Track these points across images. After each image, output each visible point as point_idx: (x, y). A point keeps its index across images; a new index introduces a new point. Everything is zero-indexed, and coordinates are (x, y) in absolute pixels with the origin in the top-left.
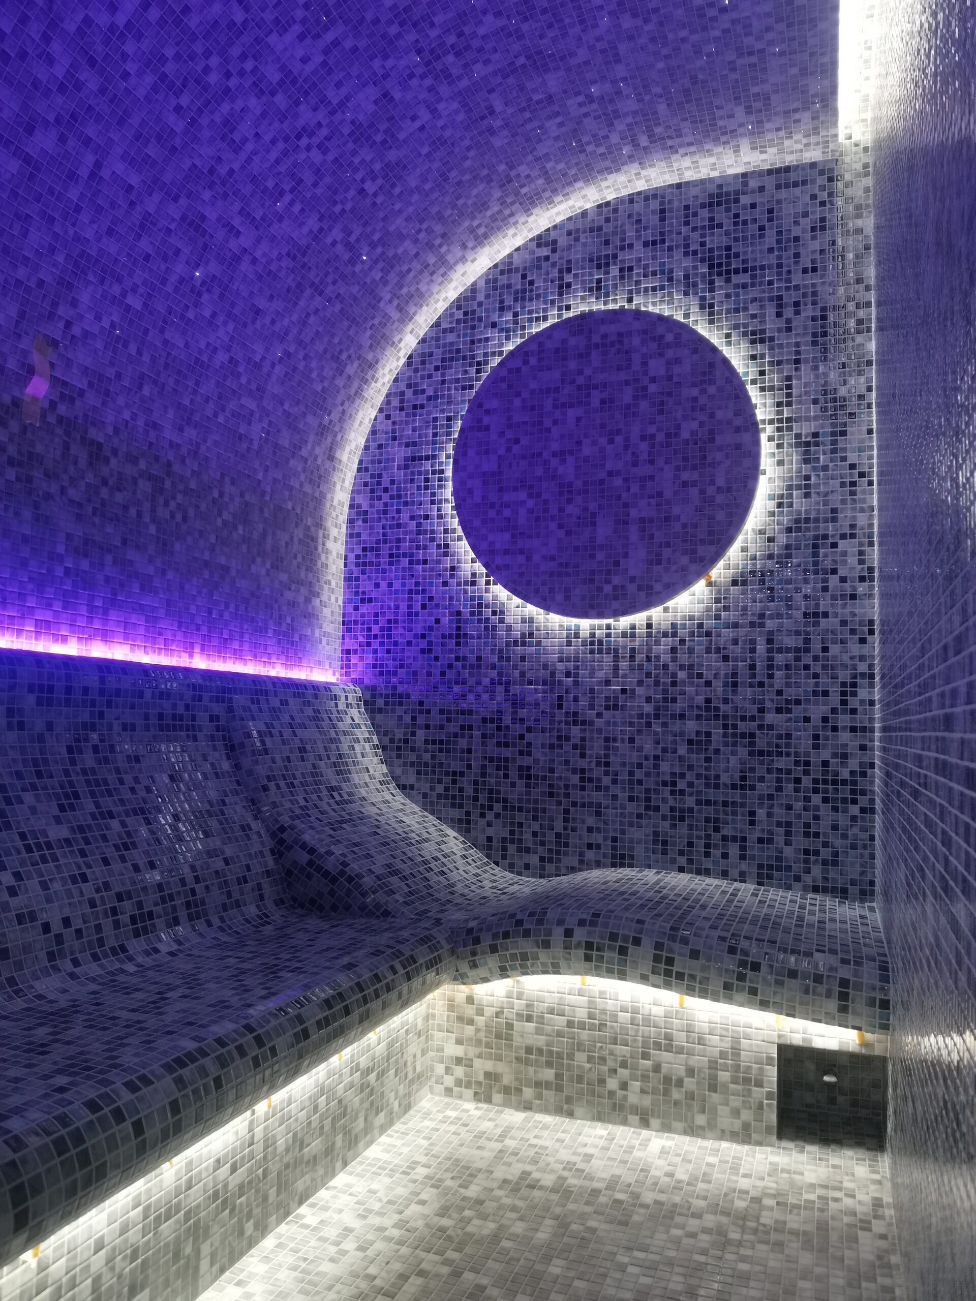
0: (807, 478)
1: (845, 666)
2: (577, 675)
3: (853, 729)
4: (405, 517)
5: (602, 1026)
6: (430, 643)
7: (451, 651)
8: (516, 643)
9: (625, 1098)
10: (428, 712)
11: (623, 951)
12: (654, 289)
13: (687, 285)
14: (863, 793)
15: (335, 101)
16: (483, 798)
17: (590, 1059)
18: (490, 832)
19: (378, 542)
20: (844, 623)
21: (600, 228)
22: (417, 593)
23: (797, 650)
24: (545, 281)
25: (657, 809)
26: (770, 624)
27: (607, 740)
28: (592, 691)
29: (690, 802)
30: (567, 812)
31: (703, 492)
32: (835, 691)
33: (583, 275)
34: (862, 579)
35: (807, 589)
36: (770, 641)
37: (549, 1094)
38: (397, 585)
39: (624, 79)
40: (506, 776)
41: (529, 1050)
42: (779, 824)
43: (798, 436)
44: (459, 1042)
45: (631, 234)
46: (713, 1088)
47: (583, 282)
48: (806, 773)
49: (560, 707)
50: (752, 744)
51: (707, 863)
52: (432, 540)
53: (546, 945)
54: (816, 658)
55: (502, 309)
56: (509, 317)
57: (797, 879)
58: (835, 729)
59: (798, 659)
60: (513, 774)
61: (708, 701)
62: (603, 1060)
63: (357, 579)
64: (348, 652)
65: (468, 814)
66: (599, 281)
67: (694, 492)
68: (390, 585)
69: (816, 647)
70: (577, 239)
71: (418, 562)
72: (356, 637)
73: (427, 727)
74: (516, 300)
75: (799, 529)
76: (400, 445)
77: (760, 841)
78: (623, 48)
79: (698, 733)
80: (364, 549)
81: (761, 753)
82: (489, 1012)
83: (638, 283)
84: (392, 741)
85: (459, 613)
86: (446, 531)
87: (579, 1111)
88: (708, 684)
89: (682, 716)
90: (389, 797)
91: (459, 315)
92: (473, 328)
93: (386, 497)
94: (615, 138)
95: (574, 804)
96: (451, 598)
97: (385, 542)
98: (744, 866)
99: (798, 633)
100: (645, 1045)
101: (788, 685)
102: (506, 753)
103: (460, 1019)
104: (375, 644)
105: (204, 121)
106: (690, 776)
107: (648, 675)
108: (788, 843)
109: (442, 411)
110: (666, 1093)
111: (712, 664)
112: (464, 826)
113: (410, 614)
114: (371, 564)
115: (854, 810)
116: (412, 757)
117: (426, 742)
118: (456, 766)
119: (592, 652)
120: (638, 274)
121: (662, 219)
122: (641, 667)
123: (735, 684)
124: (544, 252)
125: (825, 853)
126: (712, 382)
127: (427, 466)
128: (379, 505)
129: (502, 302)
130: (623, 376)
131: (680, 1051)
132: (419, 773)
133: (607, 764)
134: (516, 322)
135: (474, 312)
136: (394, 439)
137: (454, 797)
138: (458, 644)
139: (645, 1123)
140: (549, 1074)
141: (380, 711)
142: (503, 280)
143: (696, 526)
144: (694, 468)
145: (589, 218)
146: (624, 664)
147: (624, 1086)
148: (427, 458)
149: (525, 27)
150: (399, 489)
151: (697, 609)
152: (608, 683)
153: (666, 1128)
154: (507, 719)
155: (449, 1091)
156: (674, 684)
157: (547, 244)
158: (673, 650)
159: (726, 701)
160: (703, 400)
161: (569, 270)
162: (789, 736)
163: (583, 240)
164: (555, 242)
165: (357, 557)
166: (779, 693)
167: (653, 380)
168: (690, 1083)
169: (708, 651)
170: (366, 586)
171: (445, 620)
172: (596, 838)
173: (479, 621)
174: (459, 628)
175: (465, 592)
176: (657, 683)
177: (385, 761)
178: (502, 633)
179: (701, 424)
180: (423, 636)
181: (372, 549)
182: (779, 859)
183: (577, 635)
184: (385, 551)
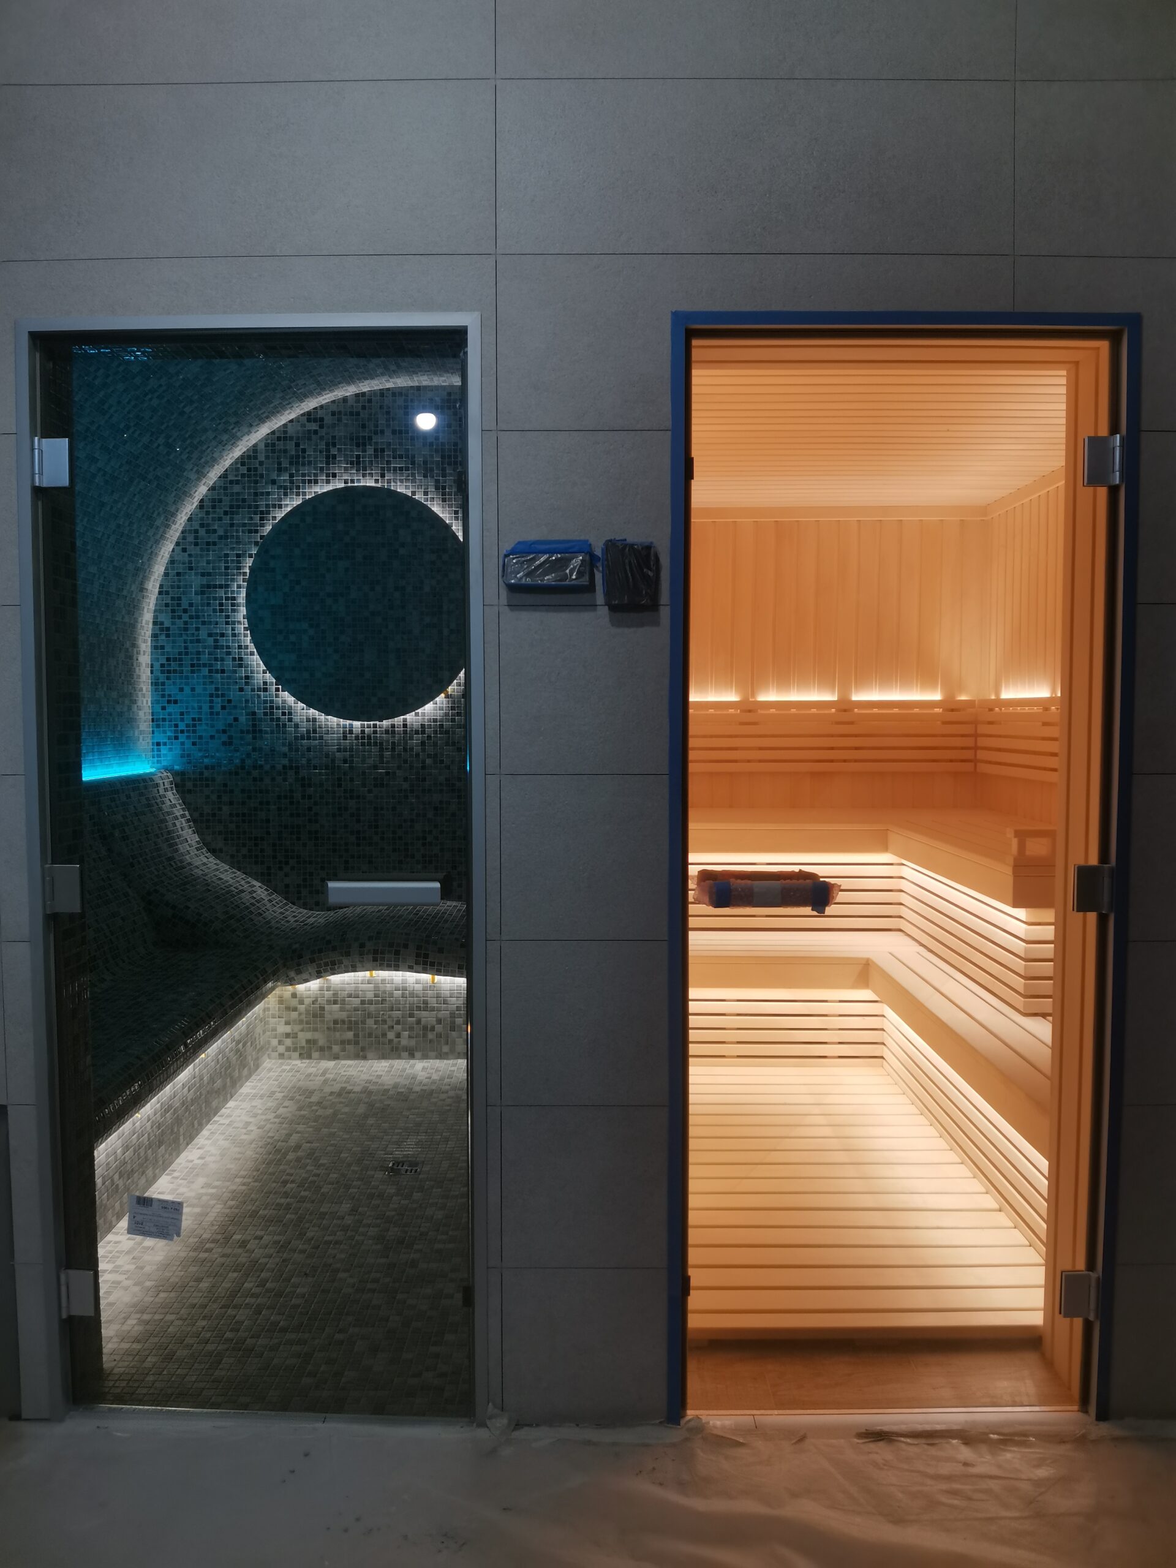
2: (352, 762)
4: (203, 634)
5: (383, 1001)
6: (230, 737)
7: (249, 744)
8: (303, 738)
9: (399, 1042)
10: (232, 791)
11: (397, 953)
13: (426, 469)
16: (280, 856)
17: (376, 1023)
18: (287, 880)
19: (180, 653)
22: (217, 696)
25: (413, 856)
27: (376, 809)
28: (364, 773)
30: (347, 862)
33: (346, 450)
37: (350, 1048)
38: (199, 689)
40: (299, 839)
41: (336, 1022)
44: (287, 1023)
46: (453, 1029)
49: (340, 786)
52: (229, 653)
53: (348, 954)
55: (280, 470)
56: (285, 477)
60: (304, 837)
62: (385, 1022)
63: (163, 684)
64: (158, 744)
65: (269, 868)
67: (434, 632)
68: (193, 689)
71: (217, 671)
72: (165, 732)
73: (231, 803)
76: (196, 574)
79: (441, 802)
80: (168, 659)
82: (307, 1001)
83: (388, 462)
84: (201, 815)
85: (254, 713)
86: (240, 647)
87: (369, 1055)
89: (430, 791)
90: (205, 860)
91: (244, 470)
92: (256, 482)
93: (185, 617)
94: (371, 366)
95: (353, 857)
96: (247, 701)
97: (187, 654)
100: (411, 1009)
102: (298, 821)
103: (288, 1009)
104: (182, 738)
106: (435, 832)
107: (405, 762)
109: (232, 549)
110: (425, 1036)
111: (450, 754)
112: (266, 878)
113: (212, 713)
114: (175, 671)
116: (220, 827)
117: (231, 815)
118: (256, 833)
119: (363, 744)
122: (399, 755)
127: (221, 593)
128: (180, 623)
130: (380, 539)
131: (433, 1009)
132: (225, 839)
133: (377, 827)
134: (292, 482)
135: (256, 469)
136: (191, 569)
137: (256, 856)
138: (254, 738)
139: (412, 1056)
140: (350, 1035)
141: (189, 791)
142: (280, 445)
144: (434, 614)
145: (350, 403)
146: (387, 754)
147: (398, 1036)
148: (221, 586)
150: (197, 611)
151: (439, 714)
152: (375, 767)
153: (425, 1057)
154: (298, 795)
155: (281, 1056)
156: (423, 768)
157: (315, 420)
158: (423, 743)
160: (439, 564)
161: (334, 445)
163: (344, 422)
164: (322, 419)
165: (162, 665)
167: (403, 545)
168: (439, 1028)
169: (447, 744)
170: (171, 690)
171: (243, 719)
173: (272, 720)
174: (254, 725)
175: (259, 696)
176: (411, 767)
177: (197, 832)
178: (291, 730)
179: (438, 582)
180: (224, 731)
181: (175, 660)
183: (351, 732)
184: (187, 661)
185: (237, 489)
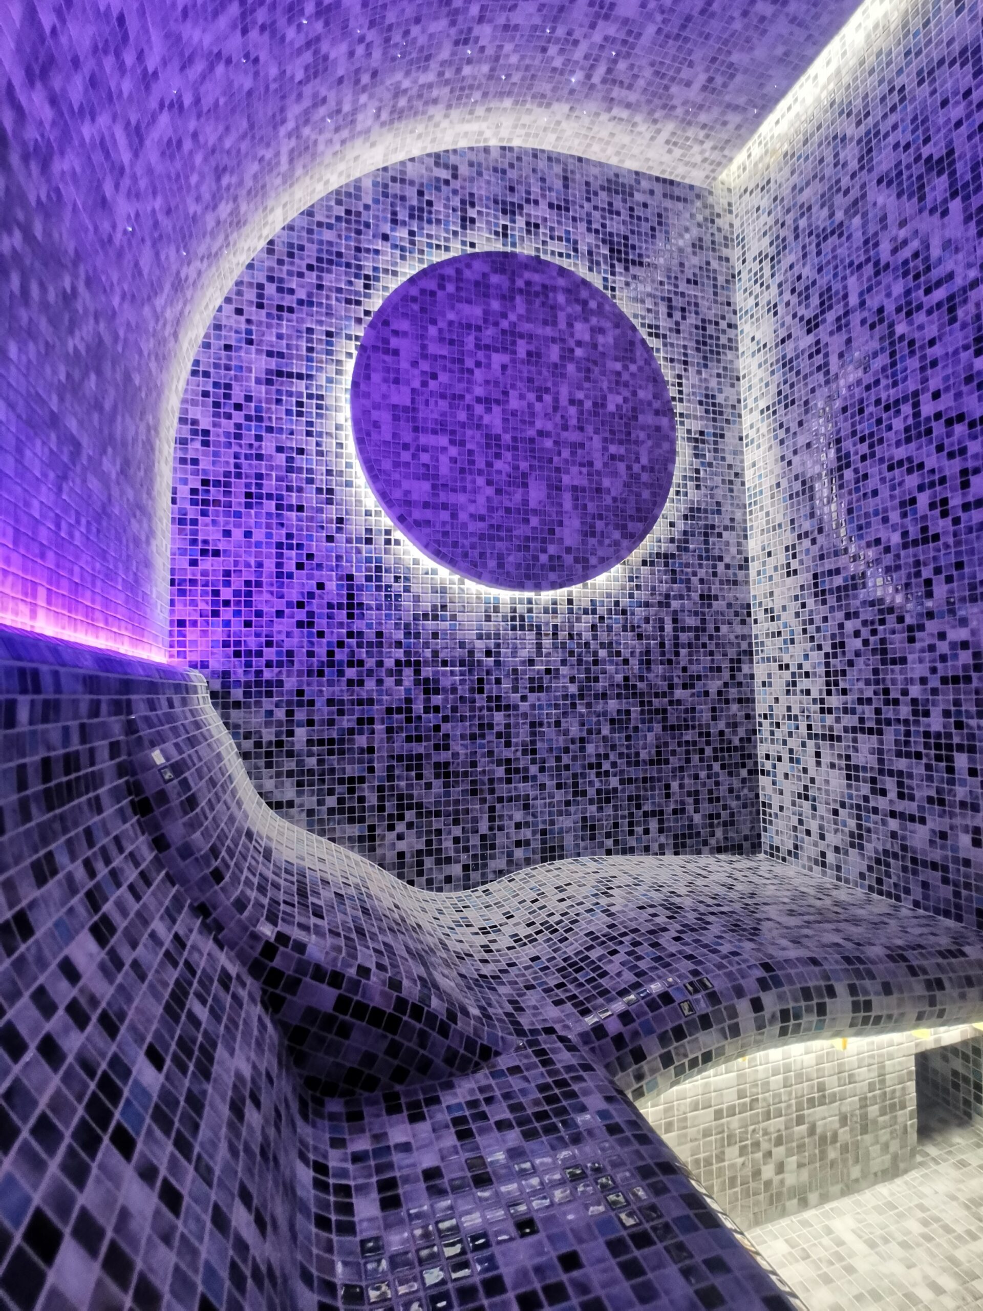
0: (697, 471)
1: (731, 644)
2: (498, 654)
3: (740, 701)
4: (268, 446)
5: (754, 1103)
6: (311, 614)
7: (341, 625)
8: (426, 616)
9: (782, 1182)
10: (311, 703)
11: (822, 1010)
14: (750, 756)
16: (390, 806)
17: (743, 1151)
18: (402, 846)
19: (227, 474)
20: (729, 605)
21: (504, 172)
22: (290, 547)
23: (697, 629)
24: (446, 206)
25: (584, 794)
26: (675, 604)
27: (533, 725)
28: (515, 671)
29: (614, 782)
30: (492, 809)
31: (629, 468)
32: (726, 665)
33: (488, 214)
34: (741, 567)
35: (702, 573)
36: (675, 621)
38: (259, 535)
40: (419, 777)
42: (689, 794)
43: (689, 431)
45: (535, 189)
46: (865, 1130)
47: (488, 223)
48: (708, 743)
49: (481, 691)
50: (665, 719)
51: (632, 842)
52: (310, 481)
53: (735, 1031)
54: (711, 637)
55: (395, 222)
57: (705, 843)
58: (727, 701)
59: (697, 638)
60: (428, 773)
61: (626, 679)
62: (756, 1145)
63: (194, 522)
64: (181, 623)
65: (372, 828)
66: (505, 227)
67: (621, 467)
68: (248, 534)
69: (711, 626)
70: (480, 174)
71: (290, 508)
72: (193, 603)
73: (310, 723)
75: (693, 518)
76: (259, 352)
77: (675, 812)
79: (619, 712)
80: (205, 482)
81: (672, 728)
84: (258, 745)
85: (350, 577)
86: (329, 472)
88: (626, 662)
89: (604, 696)
91: (339, 211)
93: (238, 417)
94: (581, 51)
95: (500, 800)
96: (339, 558)
97: (239, 476)
98: (663, 840)
99: (696, 614)
100: (799, 1106)
101: (691, 662)
102: (419, 748)
104: (226, 613)
106: (613, 757)
107: (572, 653)
108: (697, 811)
109: (320, 323)
110: (823, 1156)
111: (628, 643)
112: (366, 844)
113: (279, 575)
114: (216, 503)
115: (744, 773)
116: (290, 764)
117: (310, 742)
118: (351, 770)
119: (514, 628)
120: (545, 234)
121: (566, 187)
122: (564, 645)
123: (649, 662)
124: (445, 174)
125: (725, 815)
126: (633, 361)
127: (300, 386)
128: (228, 426)
129: (394, 213)
130: (549, 331)
131: (833, 1098)
132: (300, 784)
133: (534, 752)
134: (412, 243)
135: (358, 214)
136: (250, 342)
137: (352, 810)
138: (350, 616)
139: (803, 1203)
141: (237, 705)
142: (394, 189)
143: (624, 501)
144: (621, 442)
145: (492, 155)
146: (547, 642)
147: (780, 1168)
148: (300, 376)
150: (258, 409)
151: (614, 588)
152: (531, 662)
154: (418, 707)
156: (596, 662)
157: (446, 166)
158: (594, 627)
159: (641, 679)
160: (625, 377)
161: (473, 205)
162: (693, 710)
163: (486, 177)
164: (455, 168)
165: (194, 491)
166: (685, 669)
167: (579, 344)
168: (844, 1134)
169: (625, 629)
170: (209, 532)
171: (332, 585)
172: (526, 834)
173: (379, 588)
174: (350, 596)
175: (358, 551)
176: (580, 662)
178: (407, 602)
179: (626, 400)
180: (300, 605)
181: (217, 483)
182: (690, 827)
183: (496, 610)
184: (238, 488)
185: (328, 235)
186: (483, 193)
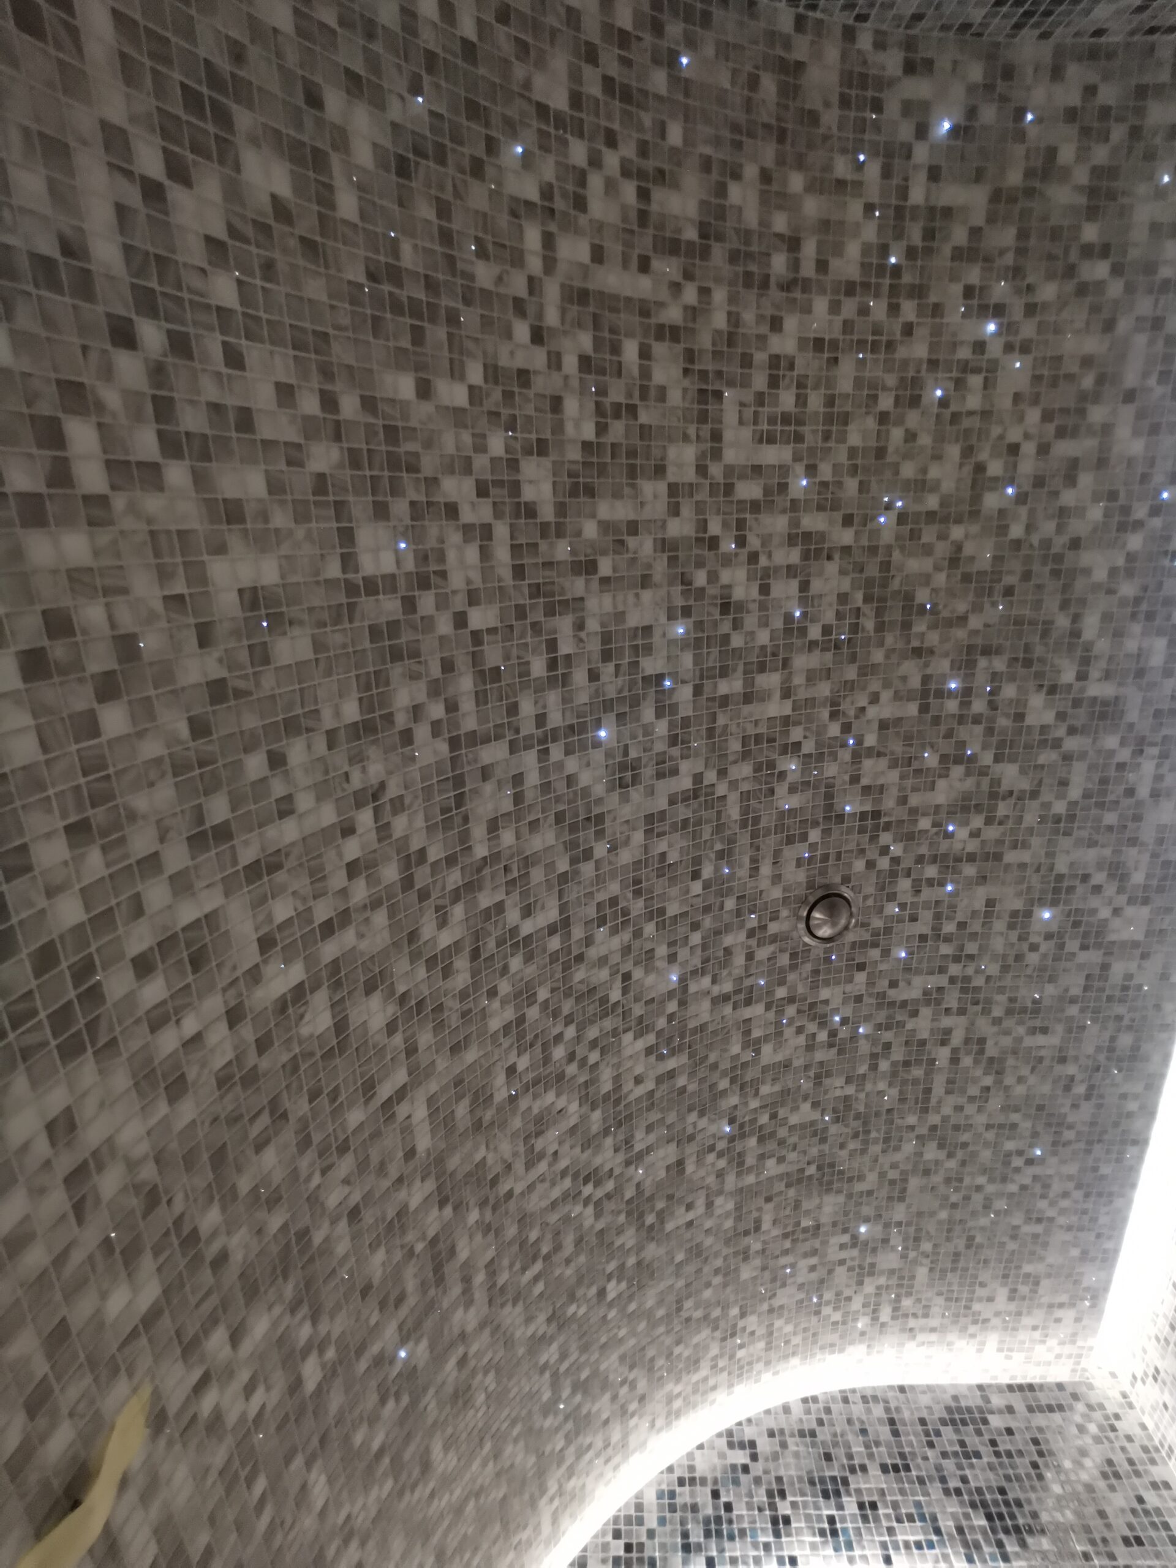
12: (919, 1545)
13: (966, 1545)
15: (638, 1147)
21: (813, 1434)
24: (749, 1506)
33: (805, 1505)
39: (899, 1224)
45: (858, 1449)
47: (808, 1518)
66: (831, 1520)
70: (784, 1445)
74: (708, 1534)
78: (914, 1183)
83: (891, 1531)
91: (617, 1548)
94: (856, 1304)
105: (523, 1104)
120: (887, 1516)
121: (896, 1433)
124: (740, 1457)
129: (685, 1535)
135: (641, 1547)
142: (684, 1496)
145: (795, 1416)
149: (833, 1129)
157: (742, 1445)
161: (782, 1494)
163: (792, 1448)
164: (752, 1444)
186: (793, 1472)
